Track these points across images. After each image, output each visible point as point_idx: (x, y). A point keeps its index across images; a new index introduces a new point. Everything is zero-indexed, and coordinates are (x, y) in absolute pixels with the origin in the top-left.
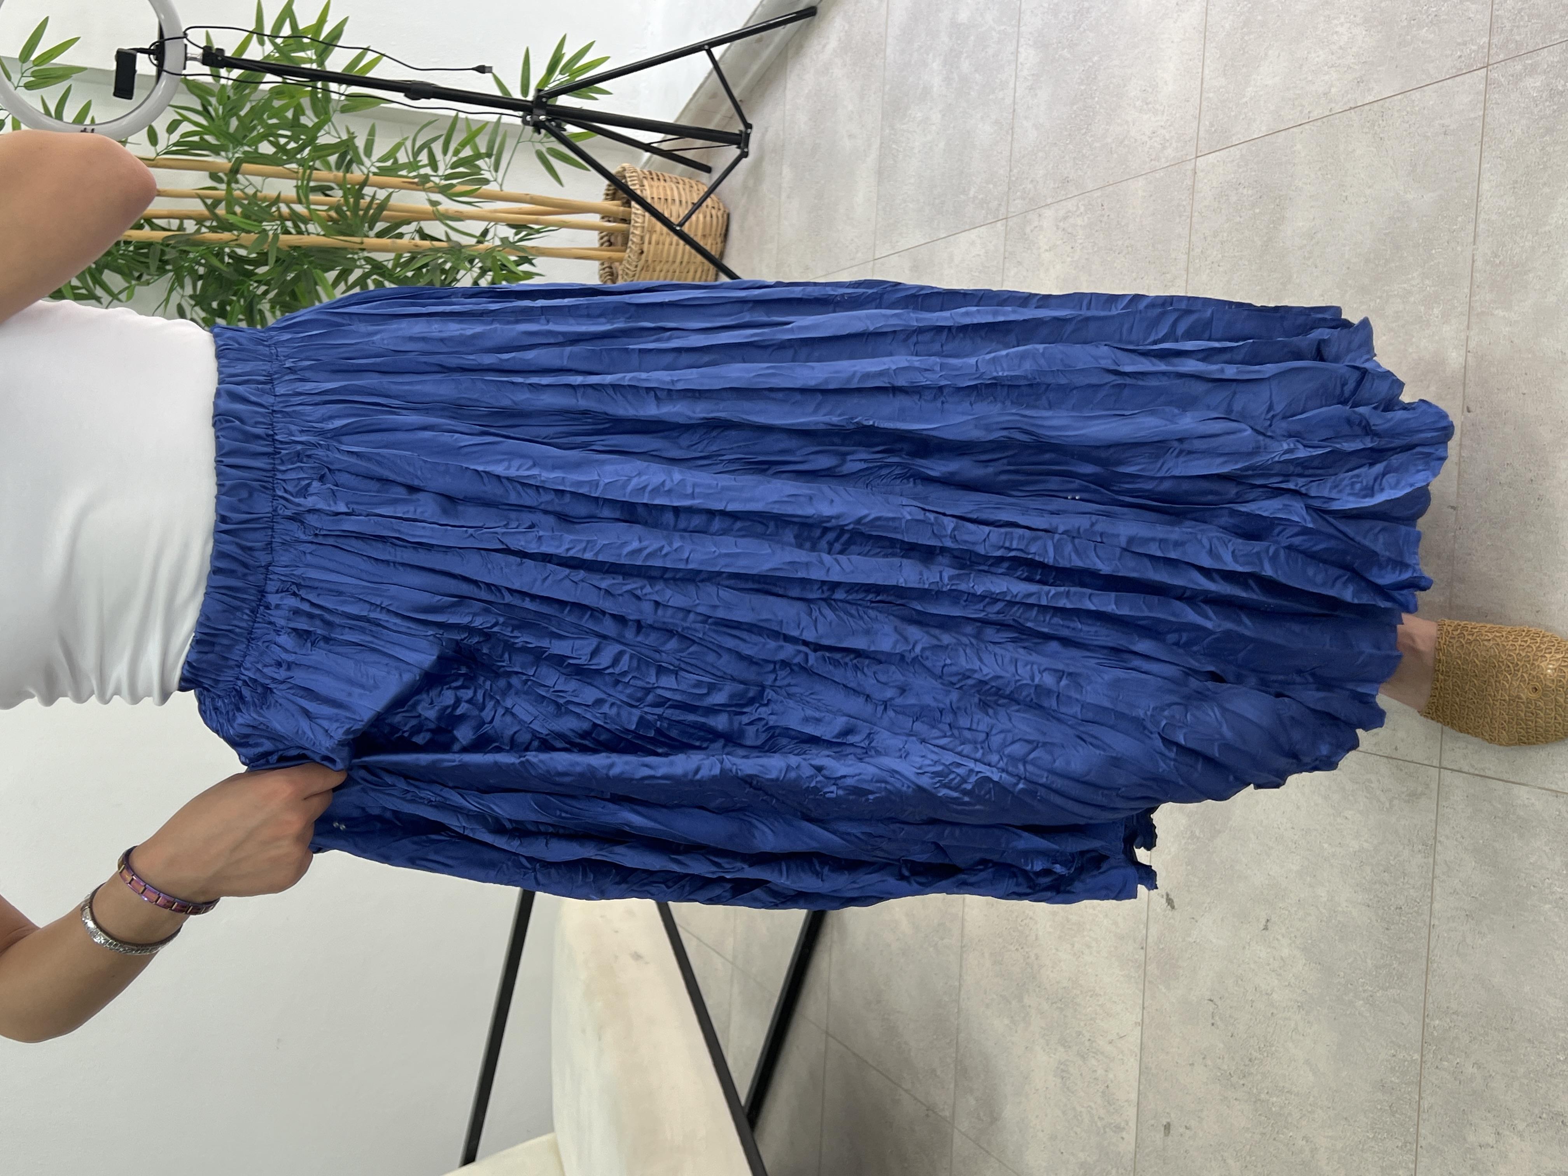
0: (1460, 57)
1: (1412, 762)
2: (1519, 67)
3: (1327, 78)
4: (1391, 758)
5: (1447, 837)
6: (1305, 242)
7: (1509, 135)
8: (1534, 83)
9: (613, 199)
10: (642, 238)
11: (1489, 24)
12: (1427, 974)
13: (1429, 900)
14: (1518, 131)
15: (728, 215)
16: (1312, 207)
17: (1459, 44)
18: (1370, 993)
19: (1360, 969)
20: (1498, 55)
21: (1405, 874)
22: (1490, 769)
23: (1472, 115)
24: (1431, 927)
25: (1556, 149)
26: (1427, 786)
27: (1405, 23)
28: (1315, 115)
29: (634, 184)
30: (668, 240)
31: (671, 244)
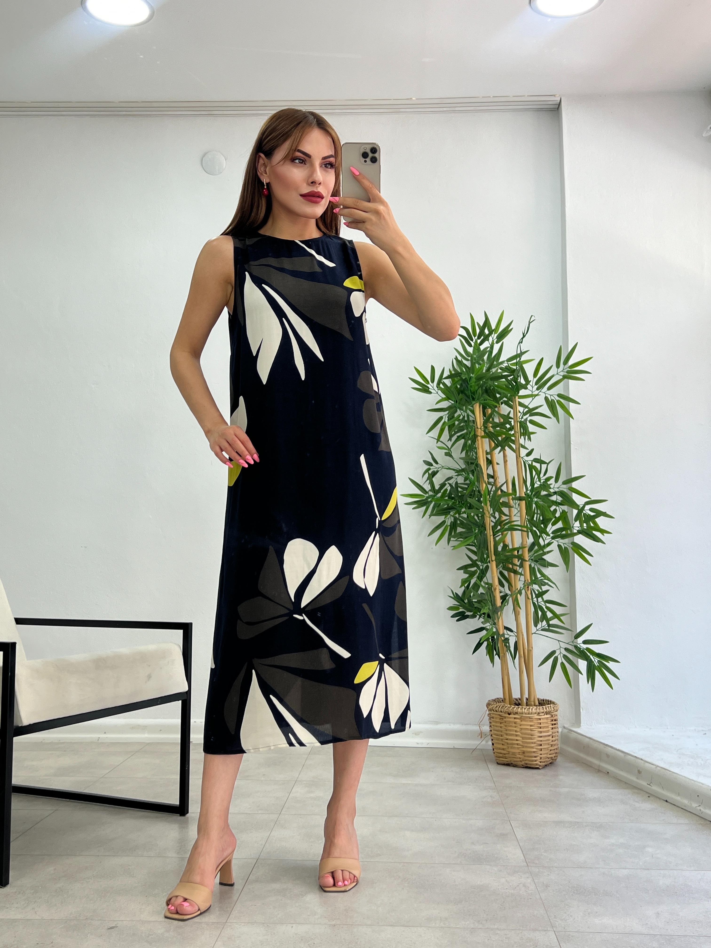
9: (538, 701)
10: (517, 713)
29: (546, 709)
30: (518, 730)
31: (516, 731)
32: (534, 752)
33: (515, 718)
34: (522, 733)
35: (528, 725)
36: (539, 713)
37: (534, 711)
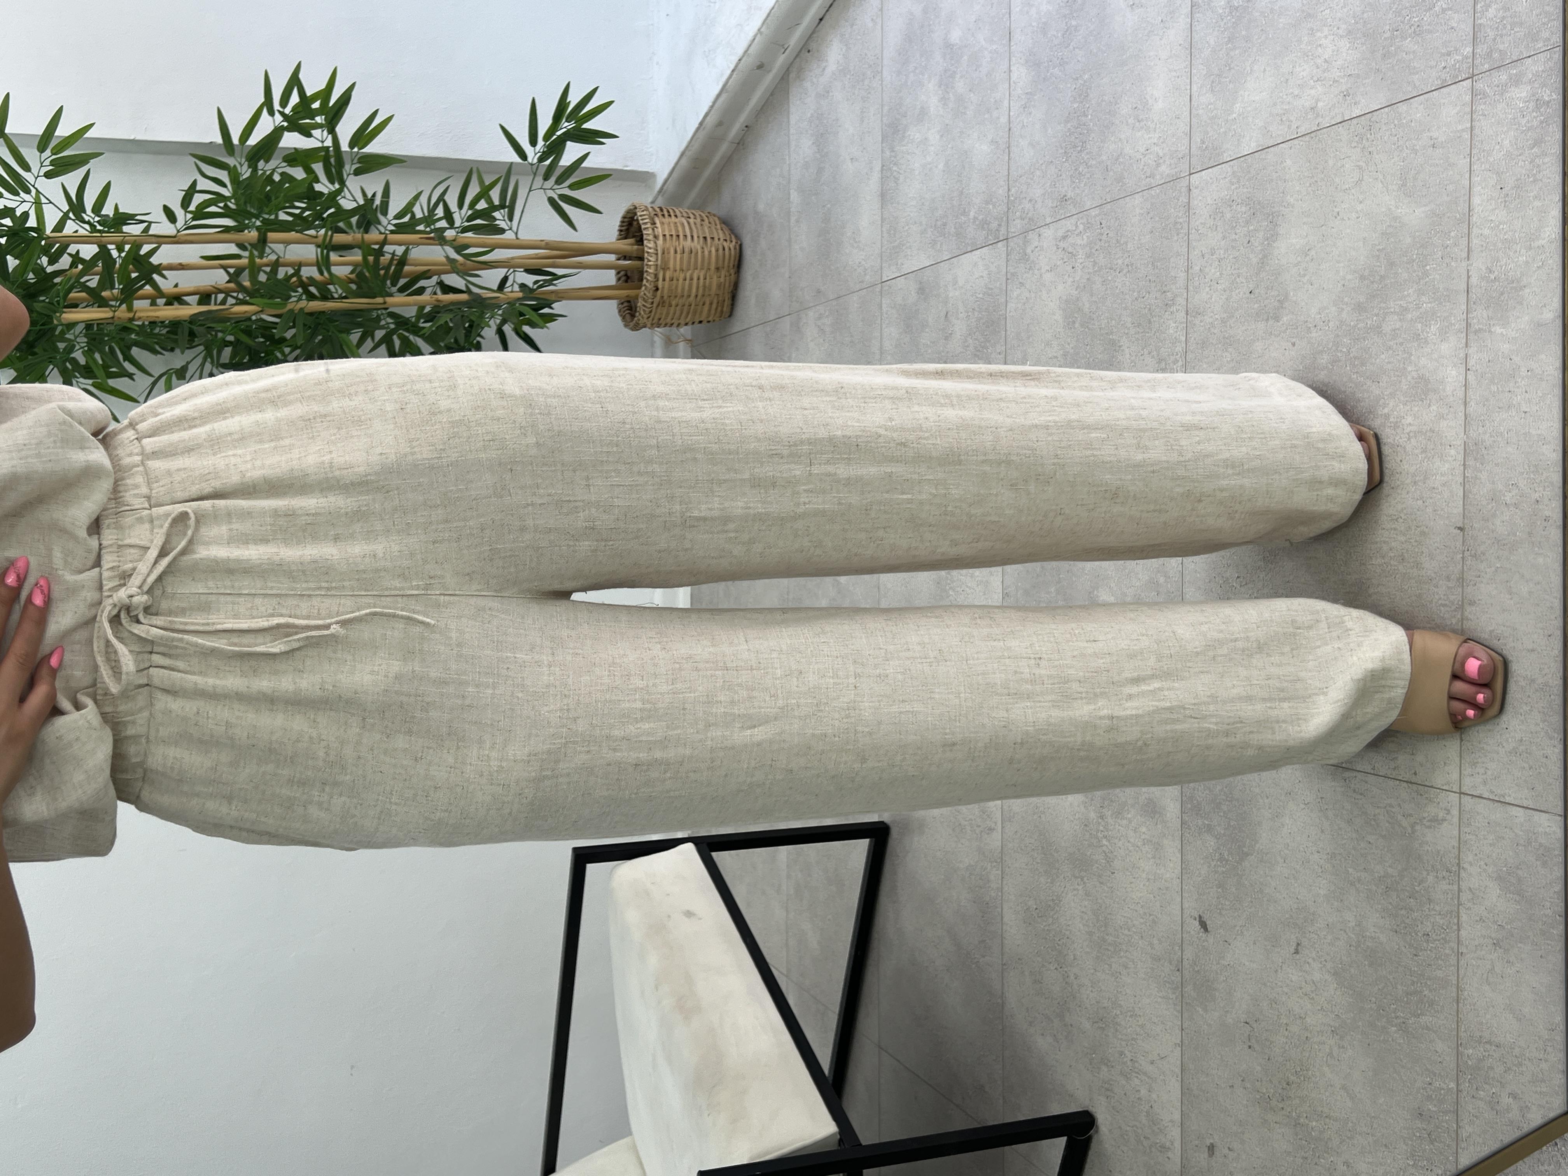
0: (1445, 68)
1: (1432, 787)
2: (1504, 77)
3: (1313, 92)
4: (1411, 783)
5: (1471, 864)
6: (1299, 259)
7: (1498, 147)
8: (1521, 93)
9: (626, 238)
10: (656, 276)
11: (1471, 33)
12: (1458, 1003)
13: (1455, 927)
14: (1506, 142)
15: (741, 246)
16: (1304, 223)
17: (1443, 55)
18: (1402, 1020)
19: (1391, 995)
20: (1482, 65)
21: (1430, 901)
22: (1510, 796)
23: (1460, 127)
24: (1460, 954)
25: (1546, 160)
26: (1448, 812)
27: (1388, 35)
28: (1302, 130)
29: (646, 223)
30: (682, 276)
31: (685, 280)
32: (717, 250)
33: (664, 280)
34: (688, 270)
35: (675, 258)
36: (656, 237)
37: (651, 245)
